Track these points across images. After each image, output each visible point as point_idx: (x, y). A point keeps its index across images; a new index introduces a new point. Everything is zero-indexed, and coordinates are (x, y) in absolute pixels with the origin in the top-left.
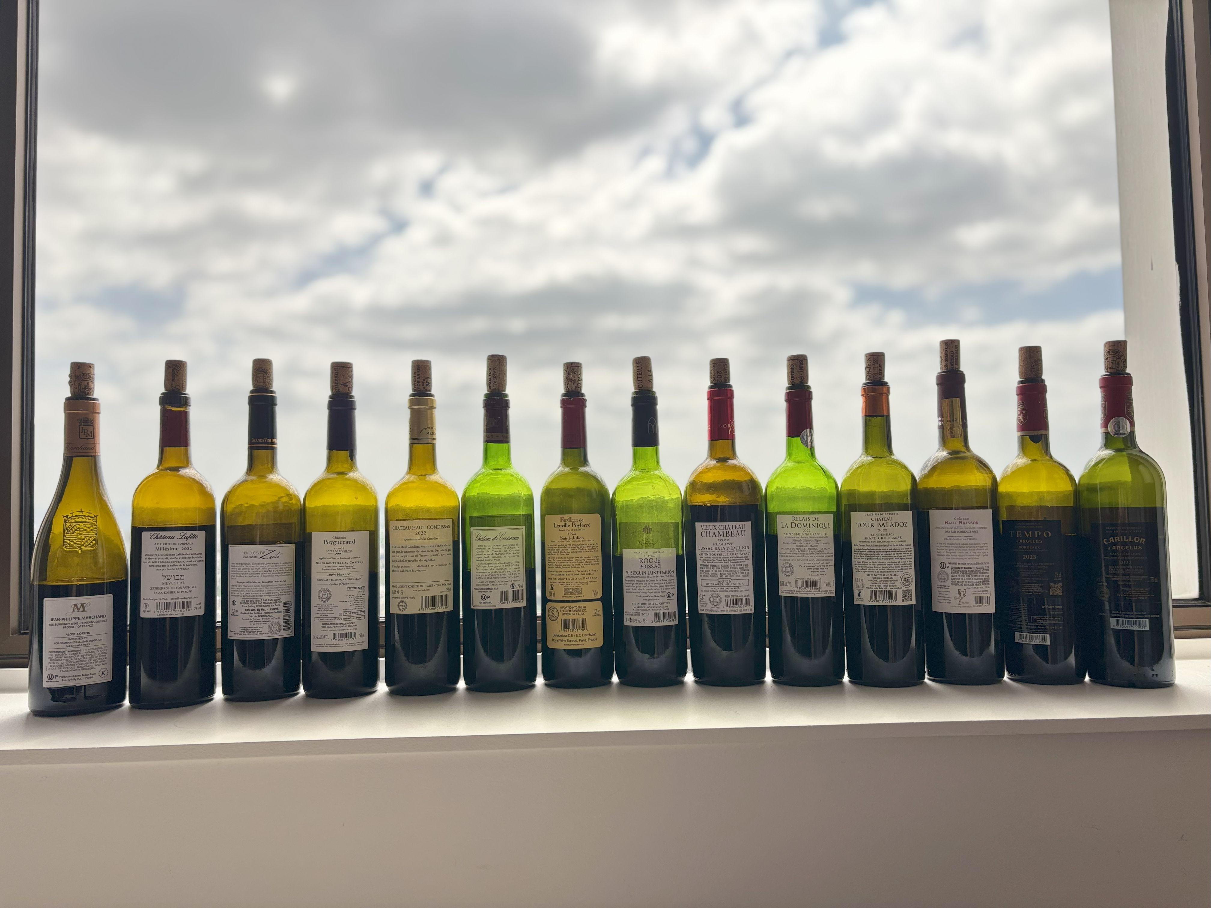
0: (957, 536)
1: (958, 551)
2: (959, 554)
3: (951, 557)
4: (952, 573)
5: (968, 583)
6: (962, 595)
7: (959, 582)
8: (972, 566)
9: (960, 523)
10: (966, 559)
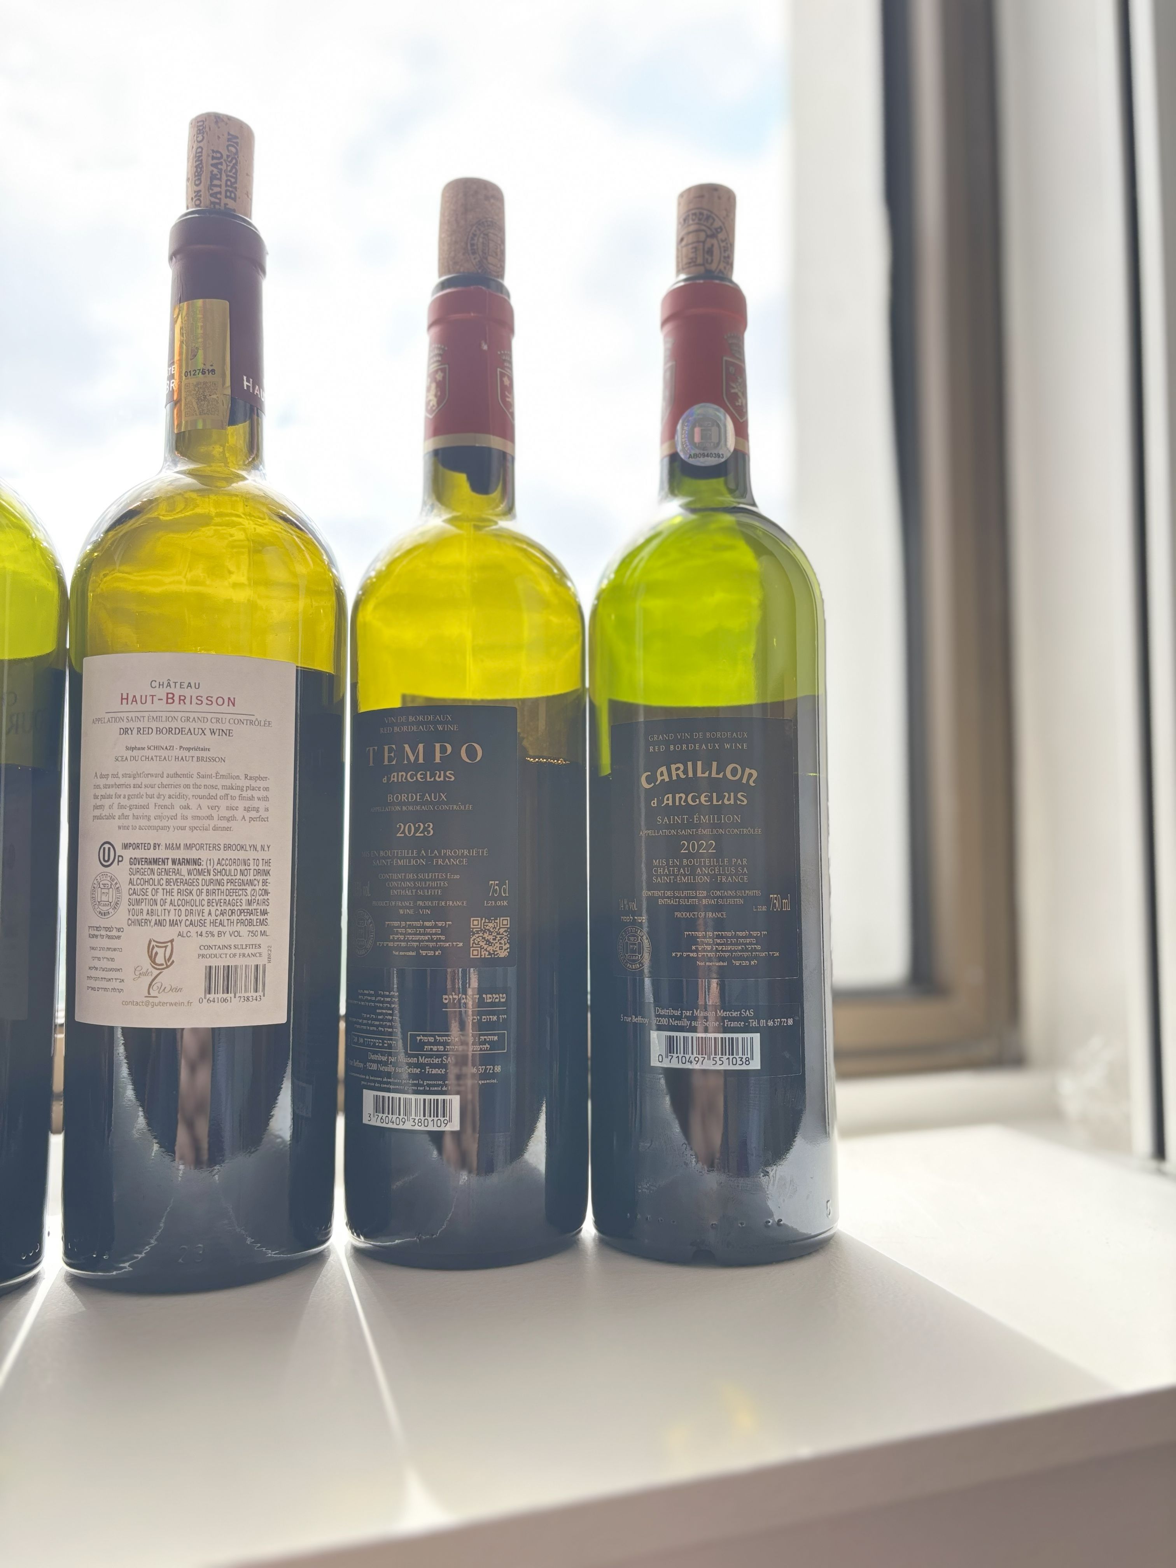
0: (156, 748)
1: (155, 800)
2: (159, 812)
3: (130, 822)
4: (131, 882)
5: (183, 917)
6: (160, 959)
7: (151, 913)
8: (203, 855)
9: (170, 698)
10: (183, 828)
